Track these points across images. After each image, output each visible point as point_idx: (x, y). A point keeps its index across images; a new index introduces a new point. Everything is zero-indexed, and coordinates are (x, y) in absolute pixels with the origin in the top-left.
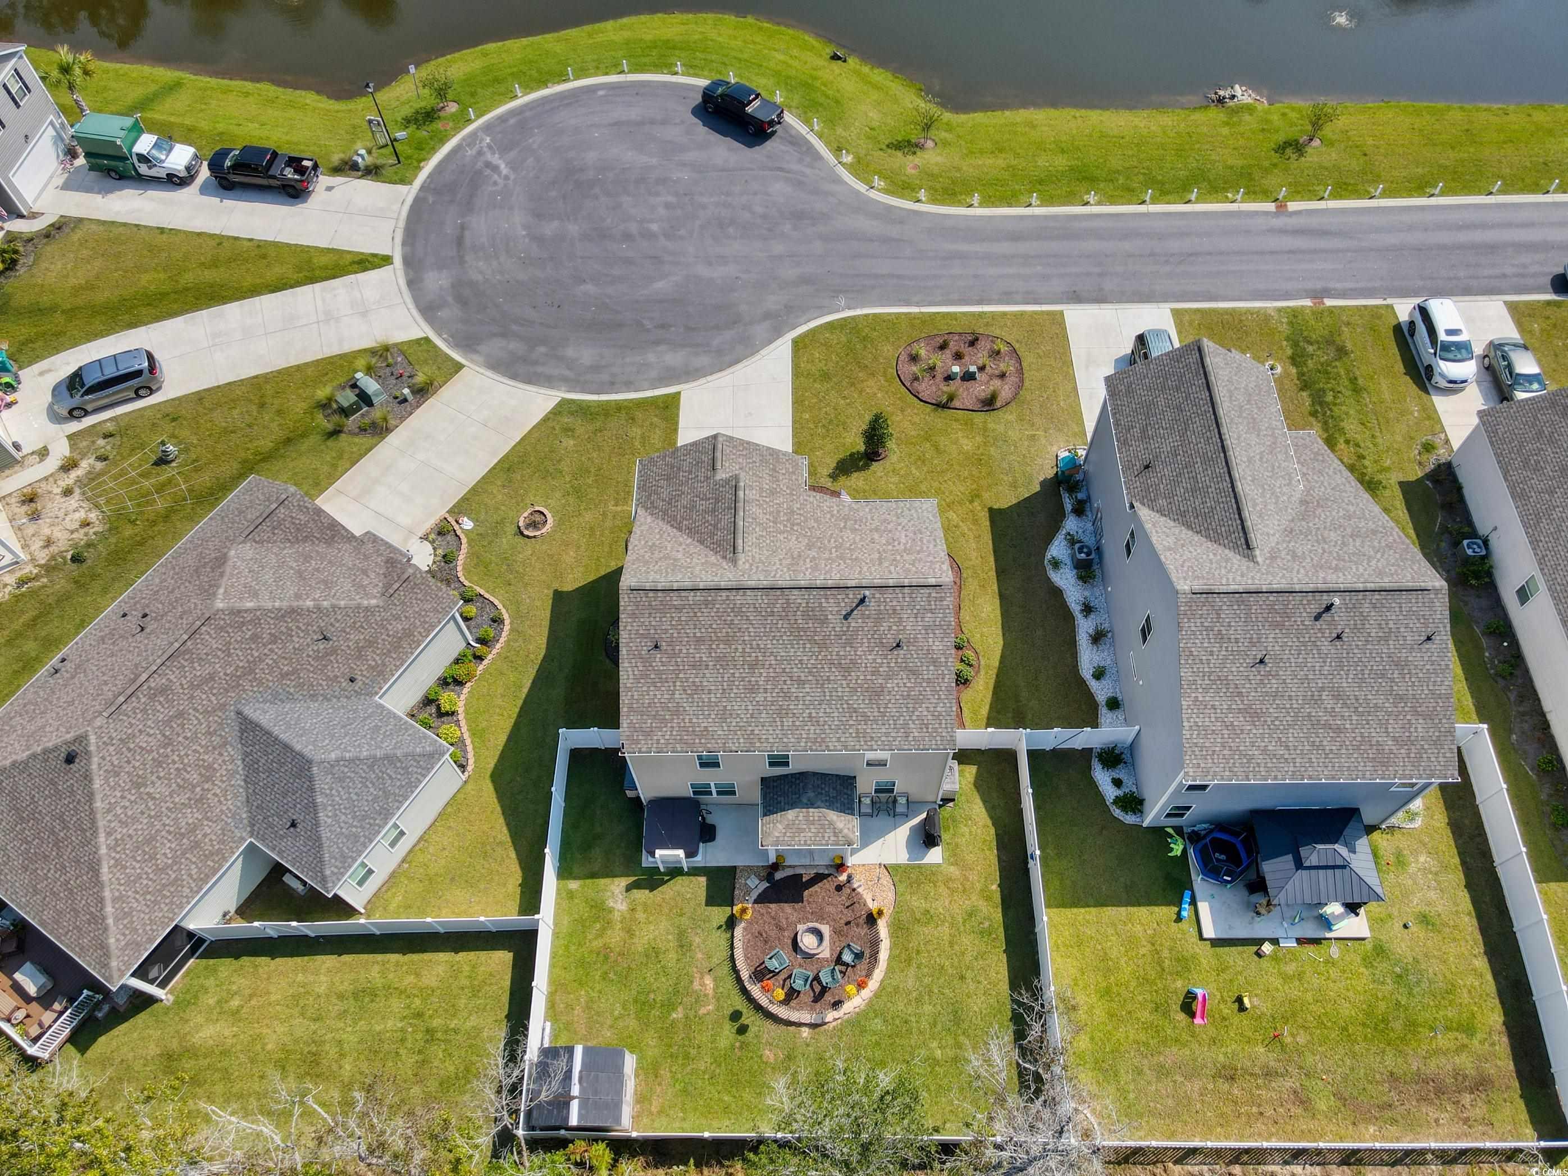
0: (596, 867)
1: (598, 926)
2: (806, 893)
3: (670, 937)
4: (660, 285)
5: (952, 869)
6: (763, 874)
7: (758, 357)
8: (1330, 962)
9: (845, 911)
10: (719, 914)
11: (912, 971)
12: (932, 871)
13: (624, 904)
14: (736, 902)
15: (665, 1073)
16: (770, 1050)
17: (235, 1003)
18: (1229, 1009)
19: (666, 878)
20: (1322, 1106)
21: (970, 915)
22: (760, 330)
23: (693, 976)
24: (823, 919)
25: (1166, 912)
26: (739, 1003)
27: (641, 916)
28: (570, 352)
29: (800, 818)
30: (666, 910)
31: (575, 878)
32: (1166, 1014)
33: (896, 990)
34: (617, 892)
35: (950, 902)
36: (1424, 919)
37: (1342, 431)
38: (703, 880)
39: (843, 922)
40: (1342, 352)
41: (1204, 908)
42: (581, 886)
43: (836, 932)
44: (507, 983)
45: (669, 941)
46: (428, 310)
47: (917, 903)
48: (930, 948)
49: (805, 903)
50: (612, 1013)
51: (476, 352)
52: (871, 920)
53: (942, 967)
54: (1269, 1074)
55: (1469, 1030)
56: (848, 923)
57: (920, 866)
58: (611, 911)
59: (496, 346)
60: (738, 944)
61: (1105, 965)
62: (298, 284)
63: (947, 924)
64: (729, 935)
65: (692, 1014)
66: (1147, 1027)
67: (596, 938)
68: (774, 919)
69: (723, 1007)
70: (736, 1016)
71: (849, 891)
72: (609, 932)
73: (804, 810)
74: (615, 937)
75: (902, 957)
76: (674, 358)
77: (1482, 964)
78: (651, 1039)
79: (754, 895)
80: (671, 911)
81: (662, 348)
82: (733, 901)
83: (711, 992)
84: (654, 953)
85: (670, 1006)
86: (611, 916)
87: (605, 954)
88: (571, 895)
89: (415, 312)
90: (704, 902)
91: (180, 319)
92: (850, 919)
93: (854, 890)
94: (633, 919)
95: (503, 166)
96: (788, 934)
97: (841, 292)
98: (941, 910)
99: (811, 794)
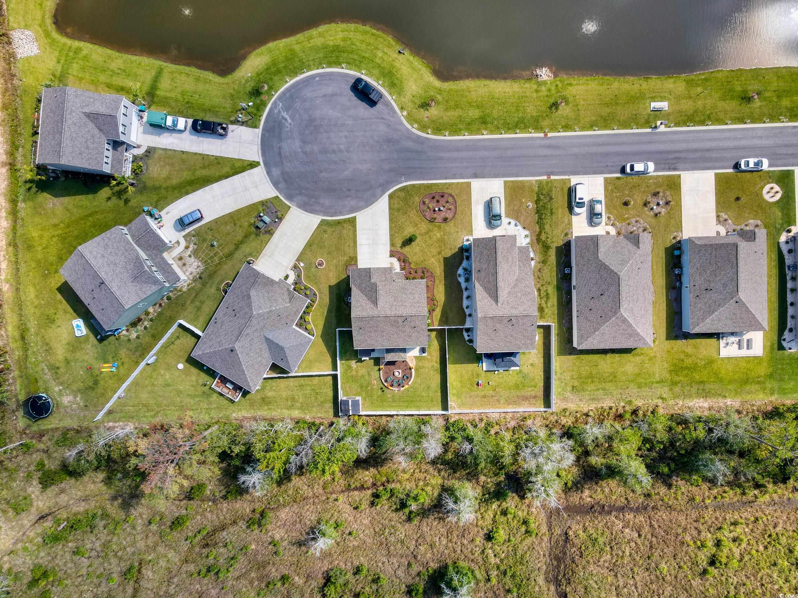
0: (348, 358)
1: (350, 370)
3: (366, 373)
4: (346, 173)
5: (429, 357)
7: (378, 202)
8: (509, 374)
9: (405, 367)
10: (377, 368)
11: (419, 379)
12: (424, 358)
13: (355, 365)
14: (380, 365)
15: (367, 399)
16: (389, 395)
17: (274, 388)
18: (486, 384)
19: (364, 361)
20: (502, 402)
21: (433, 366)
22: (379, 191)
23: (372, 381)
24: (400, 369)
25: (476, 365)
26: (382, 386)
27: (359, 368)
28: (321, 201)
29: (394, 355)
30: (364, 368)
31: (344, 361)
32: (473, 386)
33: (416, 382)
34: (353, 363)
35: (428, 364)
36: (532, 365)
37: (544, 229)
38: (373, 360)
40: (551, 198)
41: (484, 364)
42: (345, 363)
43: (403, 371)
44: (331, 383)
46: (276, 184)
47: (420, 364)
48: (423, 374)
49: (396, 367)
51: (293, 201)
52: (410, 369)
53: (426, 378)
54: (492, 396)
55: (535, 387)
56: (405, 370)
57: (421, 357)
59: (299, 198)
60: (381, 374)
61: (462, 376)
62: (233, 175)
63: (427, 369)
64: (379, 372)
65: (372, 388)
66: (468, 388)
67: (350, 373)
68: (389, 369)
69: (378, 387)
70: (382, 388)
71: (405, 362)
72: (353, 371)
73: (395, 353)
74: (354, 373)
75: (417, 376)
76: (353, 203)
77: (542, 374)
78: (364, 393)
79: (384, 364)
80: (366, 368)
81: (349, 199)
83: (376, 384)
84: (363, 376)
85: (367, 387)
86: (352, 368)
87: (352, 376)
88: (343, 364)
89: (271, 185)
90: (373, 365)
91: (201, 190)
93: (407, 362)
95: (288, 118)
96: (392, 372)
97: (403, 175)
98: (426, 366)
99: (396, 351)
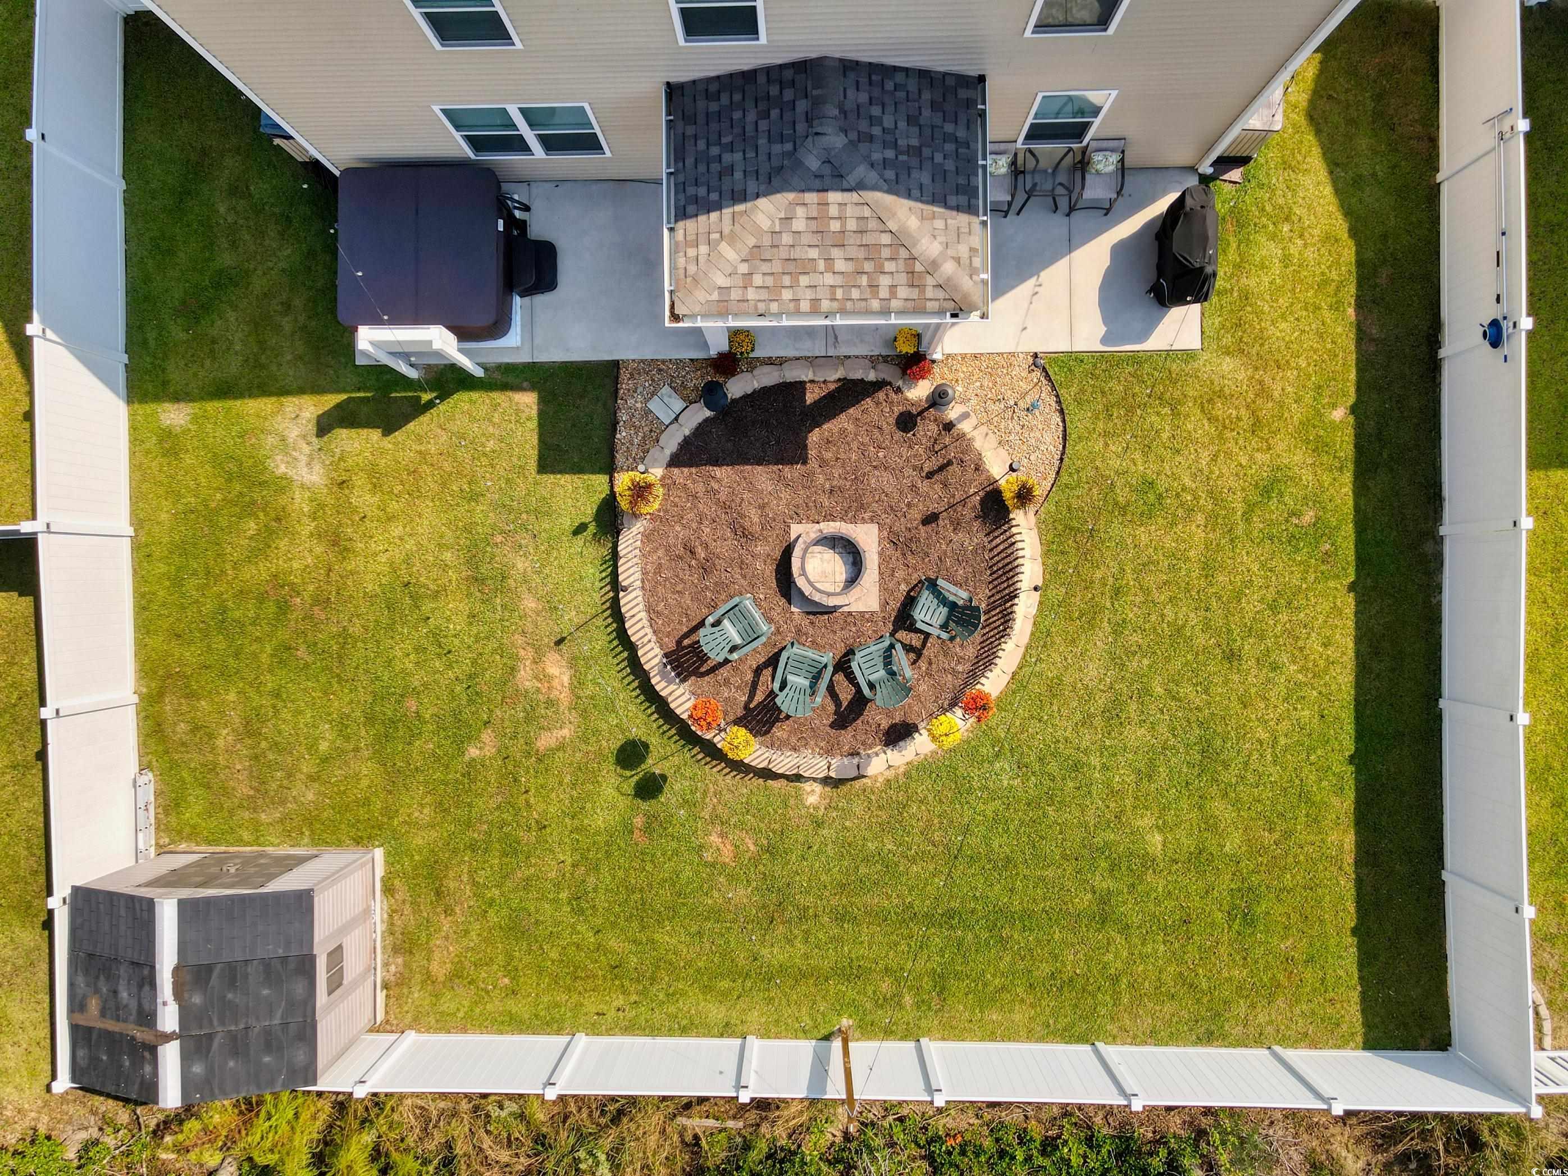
1: (251, 526)
2: (814, 437)
3: (447, 556)
5: (1228, 364)
6: (696, 381)
9: (924, 486)
10: (577, 495)
11: (1100, 639)
12: (1171, 371)
13: (317, 467)
14: (620, 459)
15: (459, 886)
16: (722, 835)
19: (426, 397)
21: (1266, 492)
23: (517, 658)
24: (862, 507)
26: (638, 722)
27: (364, 499)
29: (799, 225)
30: (430, 485)
31: (177, 398)
33: (1054, 689)
34: (293, 433)
35: (1214, 458)
38: (528, 401)
39: (916, 515)
42: (195, 419)
43: (899, 545)
45: (445, 567)
47: (1122, 461)
48: (1150, 580)
49: (813, 464)
50: (312, 748)
52: (996, 512)
53: (1180, 630)
56: (930, 519)
57: (1136, 359)
58: (283, 485)
60: (630, 573)
63: (1200, 518)
64: (605, 551)
65: (516, 750)
67: (249, 560)
68: (725, 507)
69: (596, 732)
70: (631, 754)
71: (933, 429)
72: (283, 544)
73: (811, 197)
74: (300, 556)
75: (1074, 606)
78: (417, 808)
79: (671, 442)
80: (444, 485)
82: (613, 458)
83: (564, 697)
84: (407, 597)
85: (459, 729)
86: (283, 500)
87: (278, 599)
88: (170, 444)
90: (533, 464)
92: (934, 507)
93: (949, 426)
94: (344, 508)
96: (767, 550)
98: (1187, 481)
99: (836, 140)
